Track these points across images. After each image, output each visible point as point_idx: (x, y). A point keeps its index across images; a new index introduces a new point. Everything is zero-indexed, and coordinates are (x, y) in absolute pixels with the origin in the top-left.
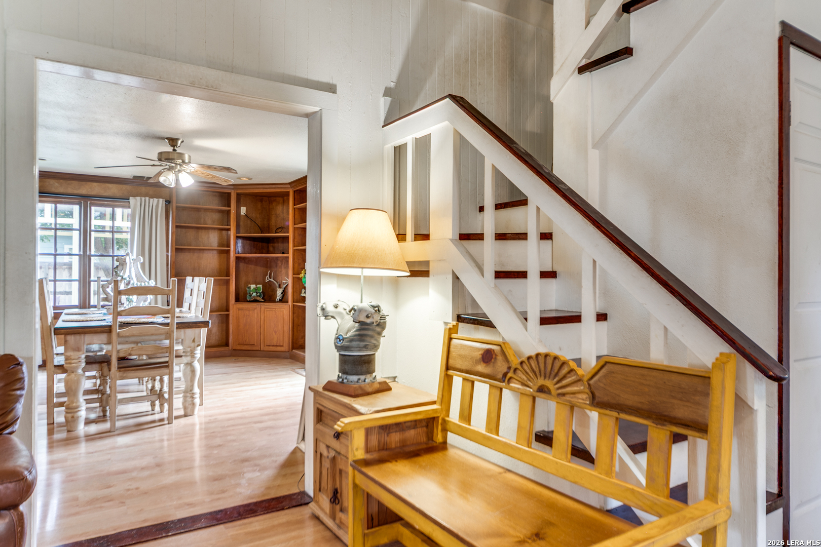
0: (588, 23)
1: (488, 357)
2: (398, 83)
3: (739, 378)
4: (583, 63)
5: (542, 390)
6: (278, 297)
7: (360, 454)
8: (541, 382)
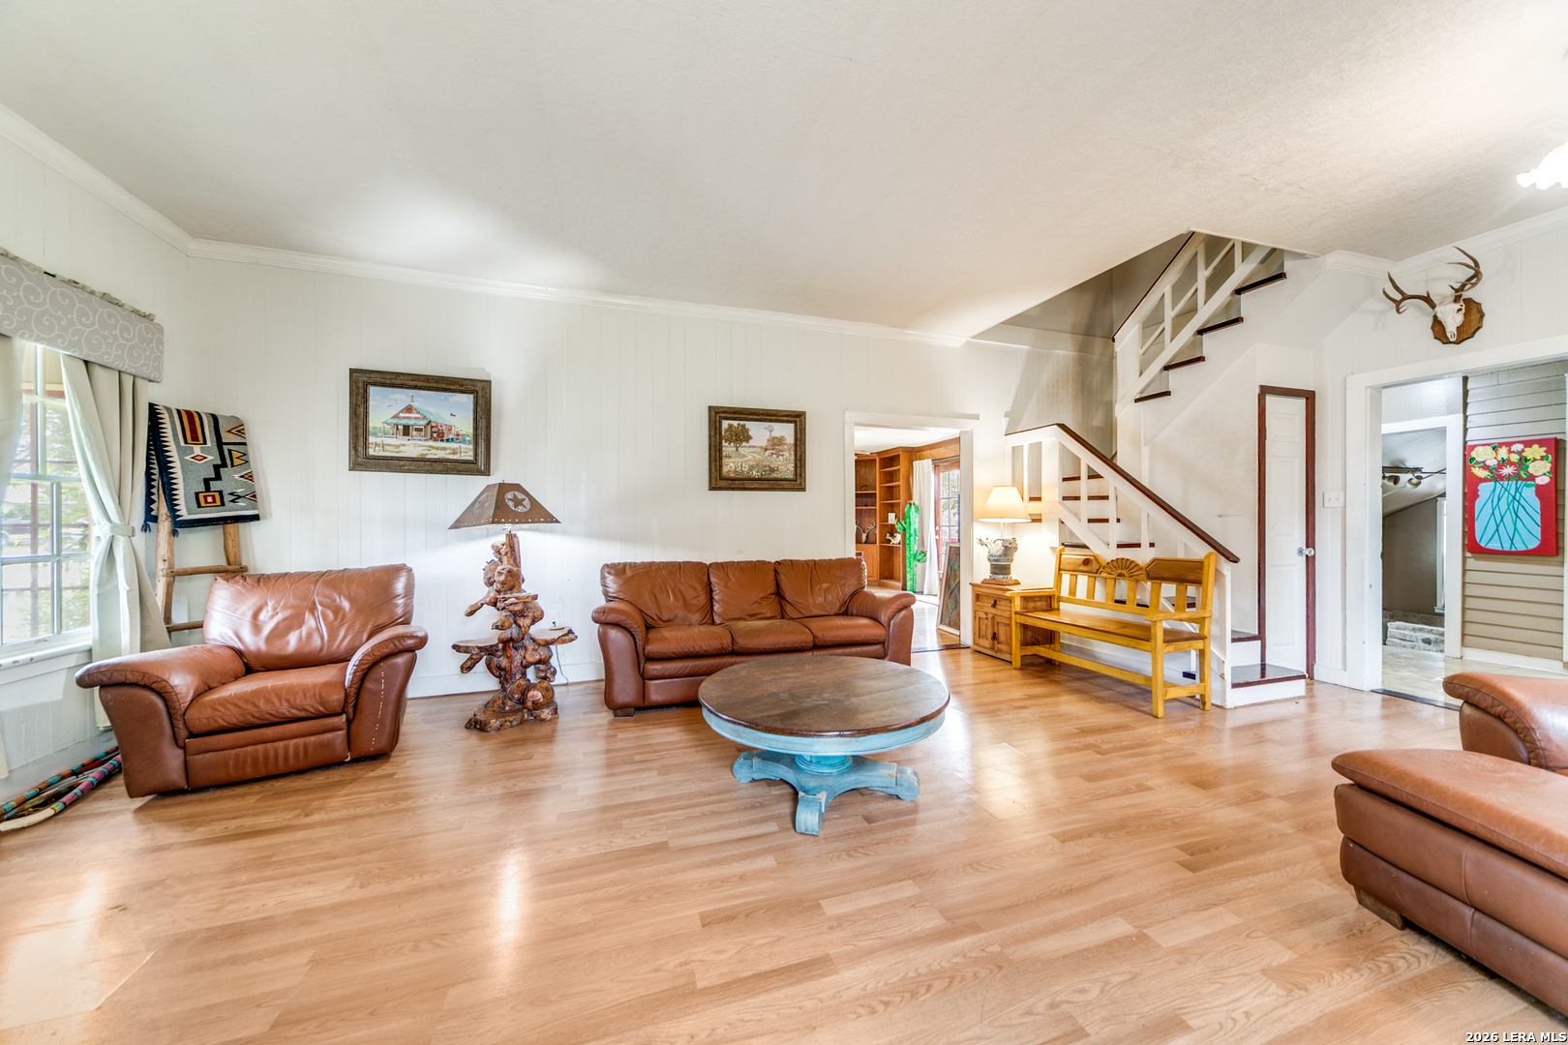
0: (1141, 374)
1: (1086, 562)
2: (1012, 408)
3: (1217, 562)
4: (1138, 397)
5: (1119, 575)
6: (864, 540)
7: (1018, 609)
8: (1119, 571)
